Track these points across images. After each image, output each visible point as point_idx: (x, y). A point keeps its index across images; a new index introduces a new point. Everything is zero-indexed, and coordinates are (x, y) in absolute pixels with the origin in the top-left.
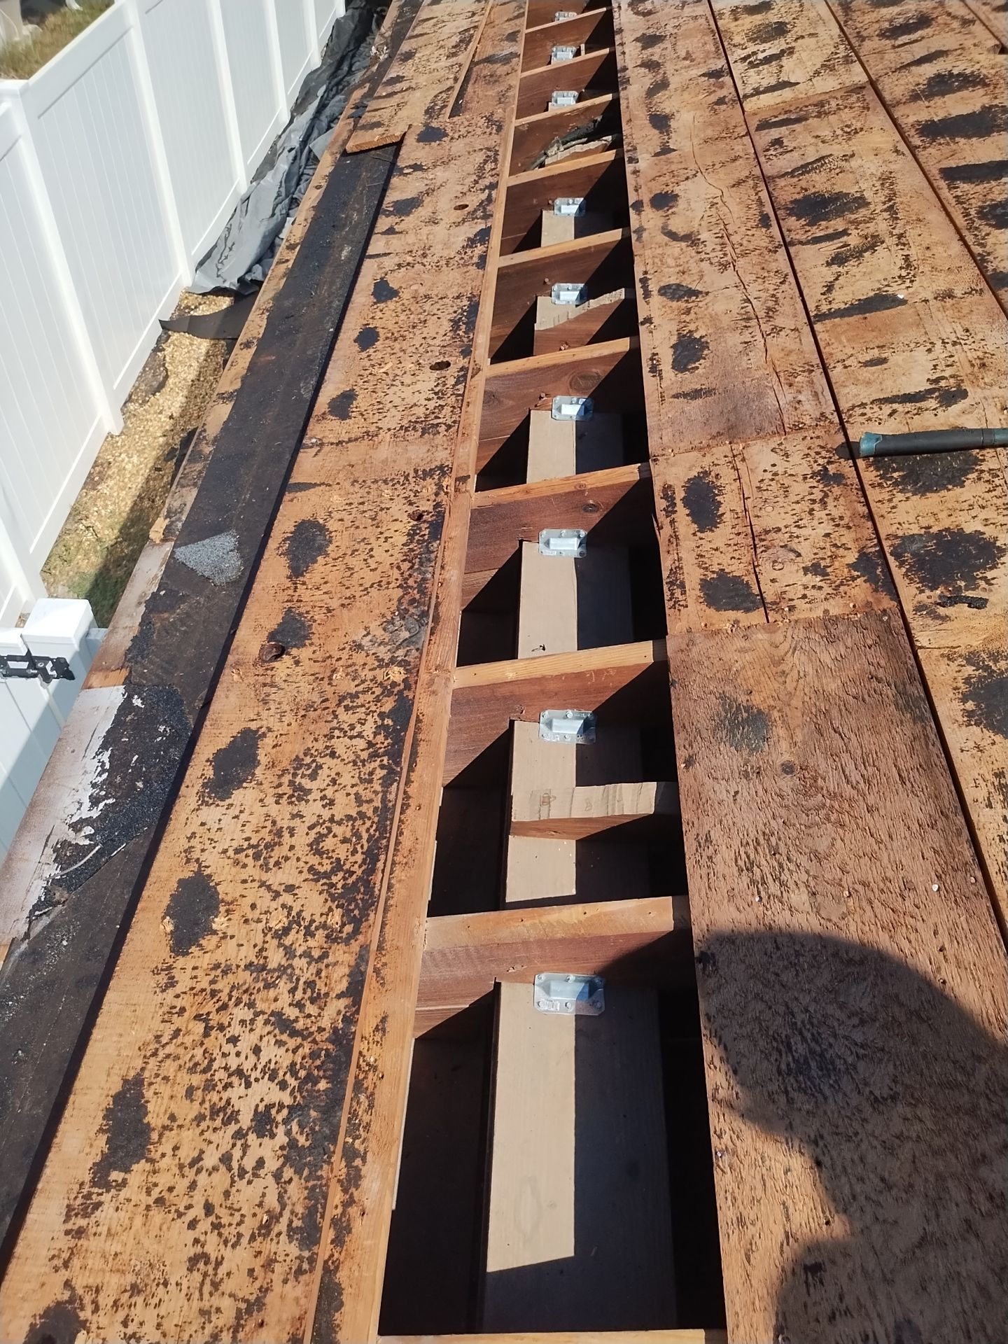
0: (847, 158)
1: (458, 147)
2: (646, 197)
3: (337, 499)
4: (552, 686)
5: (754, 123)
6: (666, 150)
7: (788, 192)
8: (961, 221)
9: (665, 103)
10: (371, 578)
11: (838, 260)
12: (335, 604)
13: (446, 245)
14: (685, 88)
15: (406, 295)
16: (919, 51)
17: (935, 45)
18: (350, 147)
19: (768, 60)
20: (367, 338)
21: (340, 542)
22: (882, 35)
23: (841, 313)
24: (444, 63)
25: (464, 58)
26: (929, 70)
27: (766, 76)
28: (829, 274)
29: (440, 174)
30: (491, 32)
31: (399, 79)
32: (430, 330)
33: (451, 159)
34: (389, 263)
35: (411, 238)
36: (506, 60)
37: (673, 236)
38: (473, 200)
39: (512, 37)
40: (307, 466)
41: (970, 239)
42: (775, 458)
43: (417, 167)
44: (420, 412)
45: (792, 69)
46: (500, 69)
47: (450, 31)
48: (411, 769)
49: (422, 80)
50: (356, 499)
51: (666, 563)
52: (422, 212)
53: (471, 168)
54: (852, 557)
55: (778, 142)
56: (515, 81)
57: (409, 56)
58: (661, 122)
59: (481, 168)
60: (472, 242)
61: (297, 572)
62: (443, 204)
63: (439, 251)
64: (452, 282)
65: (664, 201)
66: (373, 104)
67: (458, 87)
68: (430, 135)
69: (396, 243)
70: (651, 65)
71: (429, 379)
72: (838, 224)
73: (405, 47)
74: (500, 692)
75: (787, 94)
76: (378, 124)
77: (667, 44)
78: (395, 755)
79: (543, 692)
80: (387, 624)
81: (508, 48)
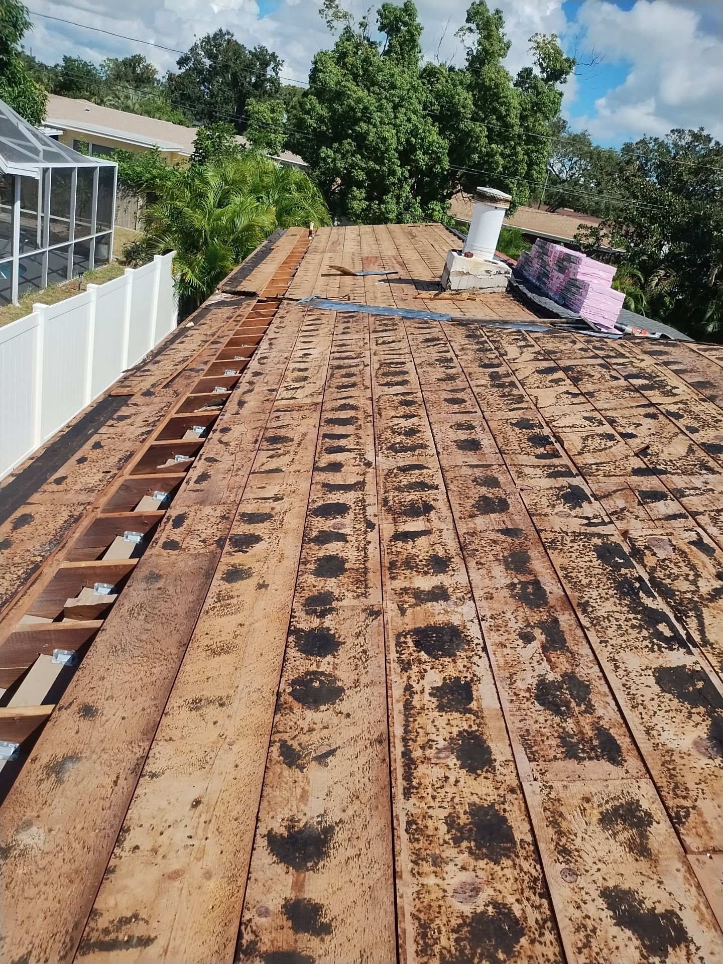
0: (297, 426)
1: (157, 400)
2: (220, 428)
3: (42, 508)
4: (98, 571)
5: (275, 409)
6: (237, 413)
7: (270, 433)
8: (318, 450)
9: (247, 398)
10: (43, 532)
11: (271, 457)
12: (25, 538)
13: (132, 433)
14: (258, 393)
15: (106, 448)
16: (345, 395)
17: (350, 394)
18: (112, 393)
19: (293, 389)
20: (82, 460)
21: (37, 520)
22: (337, 388)
23: (261, 472)
24: (171, 367)
25: (180, 368)
26: (343, 402)
27: (289, 394)
28: (265, 460)
29: (144, 408)
30: (199, 359)
31: (148, 370)
32: (110, 460)
33: (151, 403)
34: (104, 436)
35: (118, 429)
36: (198, 371)
37: (221, 442)
38: (151, 420)
39: (206, 363)
40: (36, 497)
41: (317, 455)
42: (211, 511)
43: (135, 405)
44: (90, 485)
45: (299, 394)
46: (193, 374)
47: (179, 356)
48: (31, 585)
49: (157, 373)
50: (50, 509)
51: (156, 536)
52: (129, 421)
53: (157, 408)
54: (216, 539)
55: (278, 417)
56: (197, 380)
57: (158, 362)
58: (241, 404)
59: (162, 409)
60: (143, 434)
61: (15, 528)
62: (139, 420)
63: (128, 435)
64: (128, 446)
65: (225, 430)
66: (131, 378)
67: (171, 378)
68: (148, 393)
69: (112, 430)
70: (251, 383)
71: (100, 475)
72: (279, 446)
73: (158, 358)
74: (79, 572)
75: (292, 401)
76: (129, 386)
77: (262, 377)
78: (26, 579)
79: (95, 574)
80: (42, 545)
81: (202, 366)
